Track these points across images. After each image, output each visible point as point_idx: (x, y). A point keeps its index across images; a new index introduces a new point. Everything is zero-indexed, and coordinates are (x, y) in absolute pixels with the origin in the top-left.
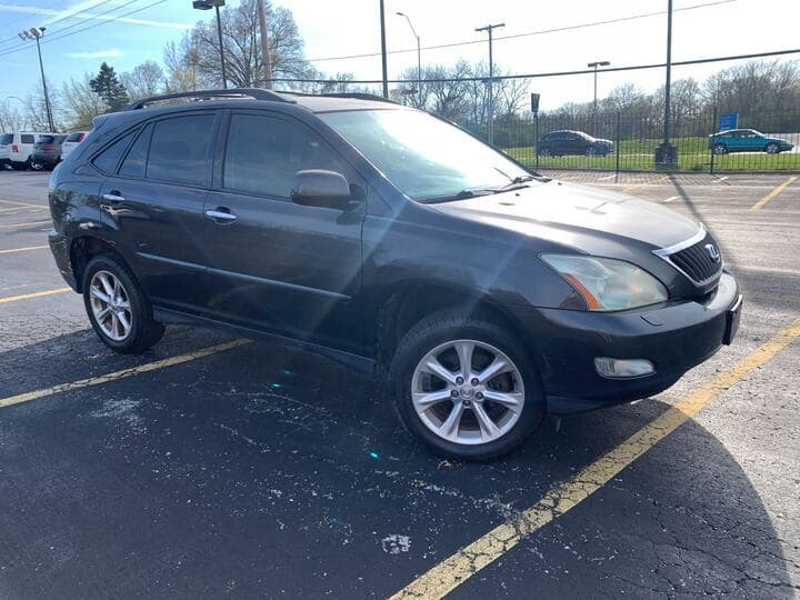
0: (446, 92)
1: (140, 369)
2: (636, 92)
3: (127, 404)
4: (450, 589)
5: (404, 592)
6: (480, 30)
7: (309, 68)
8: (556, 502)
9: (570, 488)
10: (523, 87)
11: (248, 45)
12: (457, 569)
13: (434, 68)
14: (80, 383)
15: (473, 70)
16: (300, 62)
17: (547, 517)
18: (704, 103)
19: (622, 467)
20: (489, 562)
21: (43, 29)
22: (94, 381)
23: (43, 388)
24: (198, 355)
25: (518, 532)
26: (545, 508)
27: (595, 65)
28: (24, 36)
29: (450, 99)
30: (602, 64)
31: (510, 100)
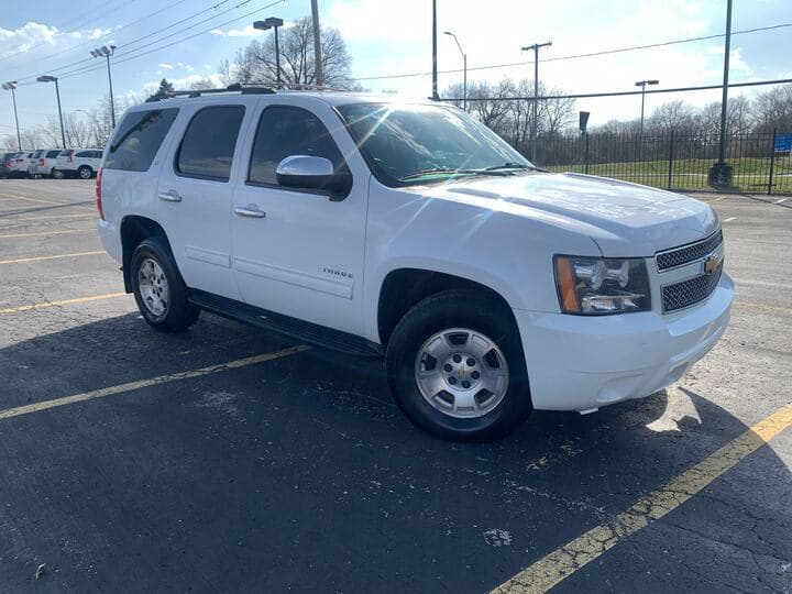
0: (489, 109)
1: (230, 365)
2: (683, 111)
3: (224, 397)
4: (556, 582)
5: (512, 582)
6: (527, 49)
7: (355, 85)
8: (649, 508)
9: (661, 496)
10: (567, 105)
11: (299, 63)
12: (560, 564)
13: (478, 86)
14: (179, 376)
15: (517, 88)
16: (347, 79)
17: (641, 522)
18: (755, 123)
19: (712, 479)
20: (590, 560)
21: (113, 47)
22: (190, 375)
23: (145, 379)
24: (283, 353)
25: (615, 534)
26: (638, 513)
27: (643, 84)
28: (96, 53)
29: (492, 116)
30: (651, 83)
31: (553, 118)
